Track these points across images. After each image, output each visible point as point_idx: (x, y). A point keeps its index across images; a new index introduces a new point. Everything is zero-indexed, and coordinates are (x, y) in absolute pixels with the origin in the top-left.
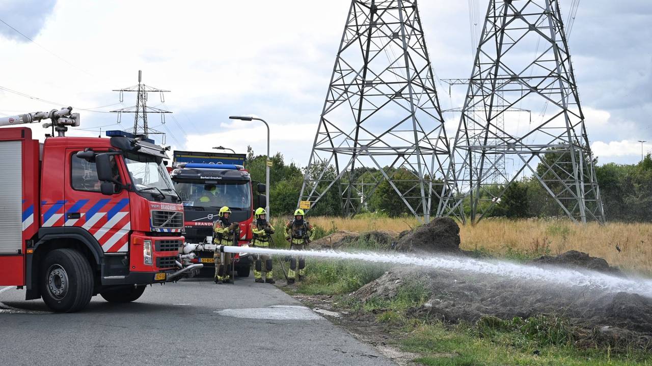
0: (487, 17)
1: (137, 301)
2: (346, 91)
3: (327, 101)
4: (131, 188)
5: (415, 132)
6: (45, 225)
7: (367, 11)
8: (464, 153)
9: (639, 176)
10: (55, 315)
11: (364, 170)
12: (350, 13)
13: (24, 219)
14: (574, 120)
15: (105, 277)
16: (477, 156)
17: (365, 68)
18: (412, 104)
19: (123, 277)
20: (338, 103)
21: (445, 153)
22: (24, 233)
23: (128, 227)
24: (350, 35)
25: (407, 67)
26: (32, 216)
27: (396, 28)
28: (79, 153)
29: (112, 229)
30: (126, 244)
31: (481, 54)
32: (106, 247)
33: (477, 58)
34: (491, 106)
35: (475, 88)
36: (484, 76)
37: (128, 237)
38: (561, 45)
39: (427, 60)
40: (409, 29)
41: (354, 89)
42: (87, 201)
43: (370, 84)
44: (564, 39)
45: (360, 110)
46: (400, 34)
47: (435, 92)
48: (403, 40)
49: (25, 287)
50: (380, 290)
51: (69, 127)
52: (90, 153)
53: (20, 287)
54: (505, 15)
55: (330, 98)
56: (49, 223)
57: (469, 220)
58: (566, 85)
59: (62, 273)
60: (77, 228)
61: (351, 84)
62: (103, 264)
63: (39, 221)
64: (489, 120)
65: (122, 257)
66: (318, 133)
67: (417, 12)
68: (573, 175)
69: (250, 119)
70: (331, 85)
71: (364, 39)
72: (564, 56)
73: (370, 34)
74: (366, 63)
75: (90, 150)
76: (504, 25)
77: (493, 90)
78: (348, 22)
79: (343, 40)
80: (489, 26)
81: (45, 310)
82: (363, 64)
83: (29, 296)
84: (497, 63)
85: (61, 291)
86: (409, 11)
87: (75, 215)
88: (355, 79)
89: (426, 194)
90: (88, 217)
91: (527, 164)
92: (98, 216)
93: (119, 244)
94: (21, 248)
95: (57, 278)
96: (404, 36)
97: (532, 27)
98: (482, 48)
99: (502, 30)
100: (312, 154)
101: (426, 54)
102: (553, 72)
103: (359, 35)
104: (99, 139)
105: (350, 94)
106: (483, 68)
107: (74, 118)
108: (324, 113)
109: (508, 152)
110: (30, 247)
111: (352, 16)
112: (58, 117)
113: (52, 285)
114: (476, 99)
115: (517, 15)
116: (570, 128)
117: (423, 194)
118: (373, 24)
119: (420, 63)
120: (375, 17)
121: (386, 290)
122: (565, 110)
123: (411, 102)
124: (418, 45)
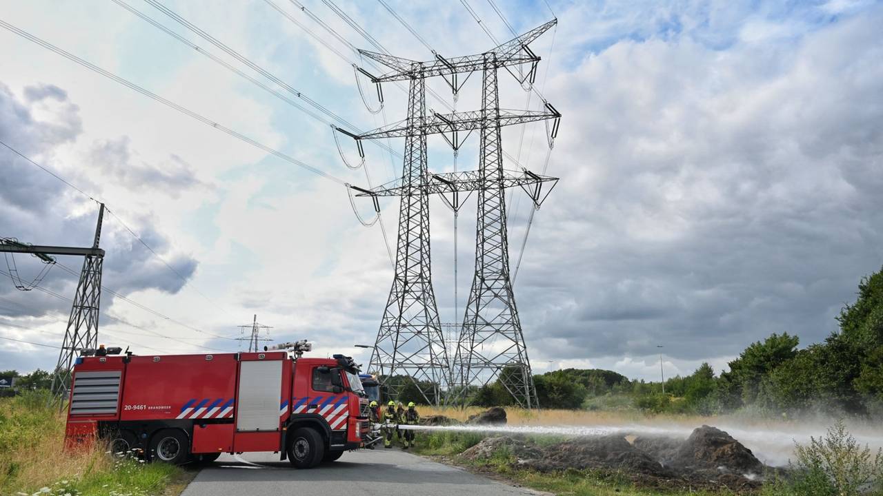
0: (472, 289)
1: (338, 460)
2: (389, 330)
3: (379, 335)
4: (349, 390)
5: (431, 354)
6: (295, 412)
7: (403, 284)
8: (459, 367)
9: (556, 382)
10: (297, 471)
11: (399, 377)
12: (393, 284)
13: (282, 408)
14: (521, 349)
15: (333, 446)
16: (465, 369)
17: (400, 316)
18: (429, 340)
19: (343, 445)
20: (384, 337)
21: (446, 367)
22: (281, 417)
23: (347, 414)
24: (393, 297)
25: (426, 316)
26: (287, 407)
27: (418, 294)
28: (319, 368)
29: (337, 415)
30: (346, 424)
31: (469, 310)
32: (333, 426)
33: (467, 313)
34: (473, 340)
35: (465, 329)
36: (469, 323)
37: (347, 420)
38: (513, 307)
39: (437, 312)
40: (427, 295)
41: (394, 329)
42: (322, 397)
43: (404, 326)
44: (514, 303)
45: (397, 341)
46: (422, 297)
47: (441, 331)
48: (424, 302)
49: (280, 452)
50: (480, 452)
51: (304, 352)
52: (326, 368)
53: (276, 452)
54: (481, 289)
55: (381, 334)
56: (297, 411)
57: (460, 407)
58: (517, 329)
59: (305, 444)
60: (315, 414)
61: (392, 326)
62: (331, 437)
63: (291, 410)
64: (472, 348)
65: (343, 432)
66: (373, 354)
67: (431, 285)
68: (522, 380)
69: (366, 347)
70: (381, 326)
71: (400, 300)
72: (515, 312)
73: (404, 297)
74: (401, 313)
75: (325, 366)
76: (480, 295)
77: (474, 331)
78: (392, 290)
79: (389, 301)
80: (473, 294)
81: (292, 467)
82: (399, 314)
83: (283, 457)
84: (477, 315)
85: (304, 455)
86: (427, 284)
87: (314, 406)
88: (395, 323)
89: (437, 392)
90: (322, 408)
91: (495, 373)
92: (329, 407)
93: (341, 424)
94: (278, 427)
95: (301, 447)
96: (424, 299)
97: (496, 296)
98: (469, 306)
99: (479, 297)
100: (369, 367)
101: (436, 310)
102: (508, 321)
103: (398, 298)
104: (329, 360)
105: (392, 332)
106: (470, 318)
107: (308, 346)
108: (377, 342)
109: (485, 367)
110: (284, 426)
111: (394, 287)
112: (299, 346)
113: (297, 451)
114: (465, 336)
115: (489, 289)
116: (520, 353)
117: (435, 392)
118: (405, 292)
119: (433, 314)
120: (407, 288)
121: (484, 452)
122: (517, 344)
123: (429, 338)
124: (431, 304)
